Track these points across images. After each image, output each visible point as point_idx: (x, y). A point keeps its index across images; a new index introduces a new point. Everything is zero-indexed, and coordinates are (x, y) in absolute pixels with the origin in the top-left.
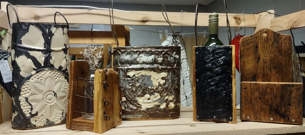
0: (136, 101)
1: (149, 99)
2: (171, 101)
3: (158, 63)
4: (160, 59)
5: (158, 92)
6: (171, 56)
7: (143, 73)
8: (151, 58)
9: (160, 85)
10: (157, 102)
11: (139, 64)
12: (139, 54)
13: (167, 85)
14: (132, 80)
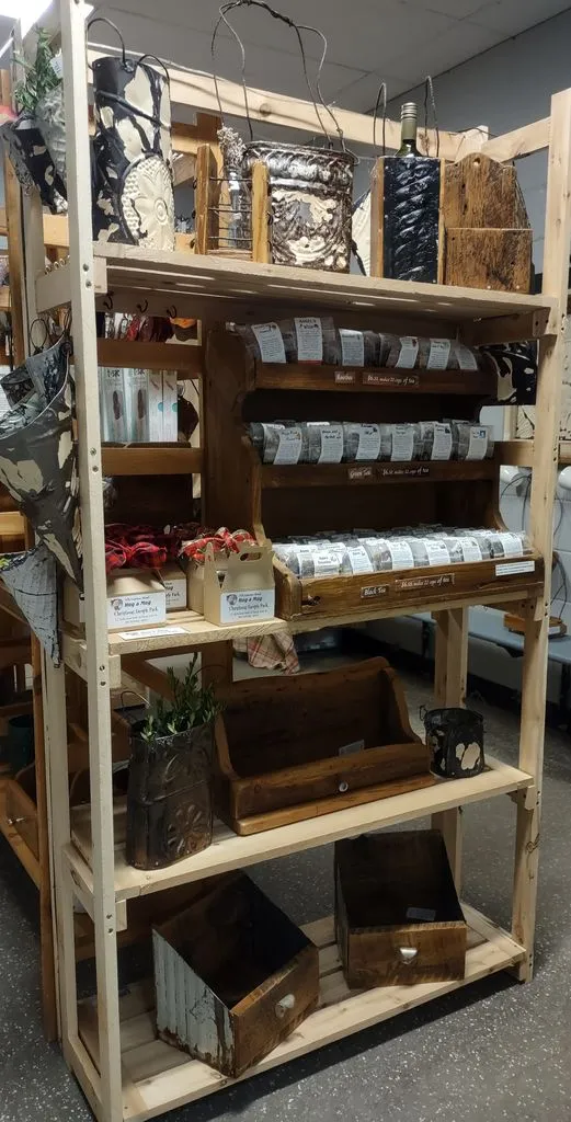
0: (287, 248)
1: (307, 246)
2: (341, 255)
3: (321, 181)
4: (326, 174)
5: (322, 235)
6: (343, 172)
7: (298, 196)
8: (311, 170)
9: (324, 223)
10: (320, 253)
11: (290, 178)
12: (291, 160)
13: (335, 225)
14: (280, 207)
